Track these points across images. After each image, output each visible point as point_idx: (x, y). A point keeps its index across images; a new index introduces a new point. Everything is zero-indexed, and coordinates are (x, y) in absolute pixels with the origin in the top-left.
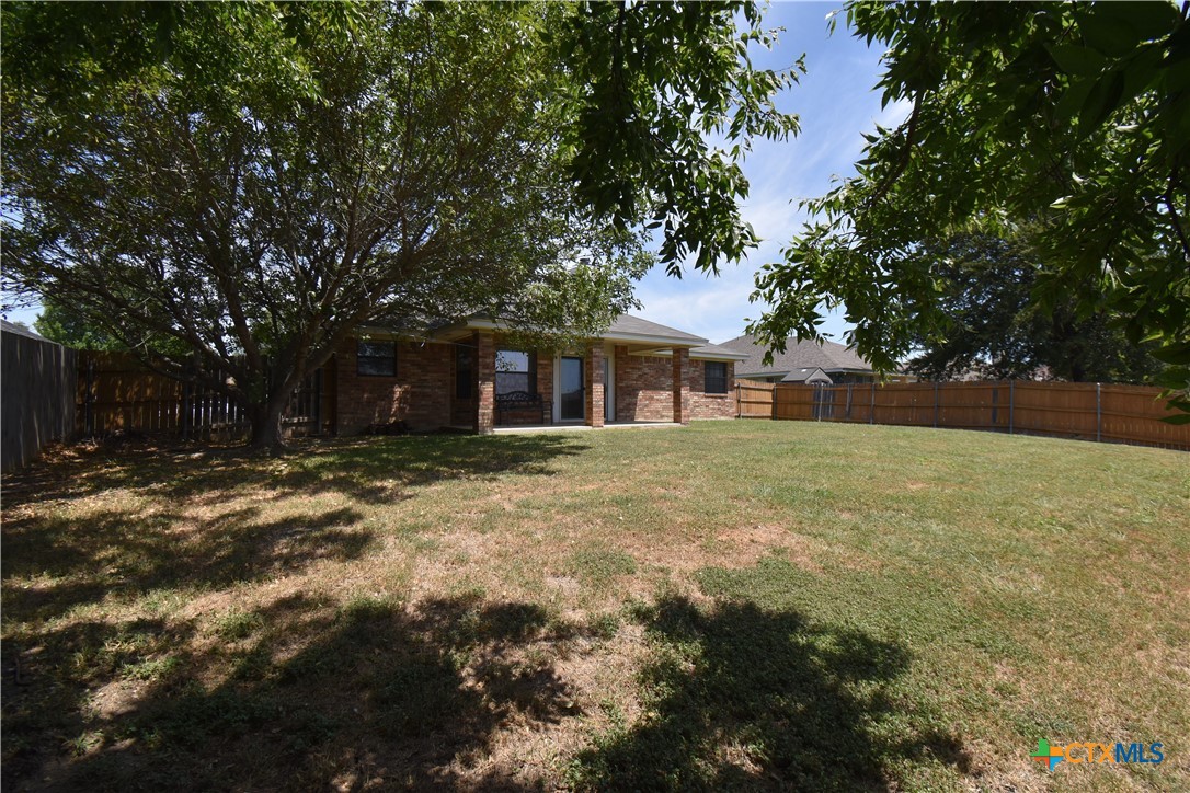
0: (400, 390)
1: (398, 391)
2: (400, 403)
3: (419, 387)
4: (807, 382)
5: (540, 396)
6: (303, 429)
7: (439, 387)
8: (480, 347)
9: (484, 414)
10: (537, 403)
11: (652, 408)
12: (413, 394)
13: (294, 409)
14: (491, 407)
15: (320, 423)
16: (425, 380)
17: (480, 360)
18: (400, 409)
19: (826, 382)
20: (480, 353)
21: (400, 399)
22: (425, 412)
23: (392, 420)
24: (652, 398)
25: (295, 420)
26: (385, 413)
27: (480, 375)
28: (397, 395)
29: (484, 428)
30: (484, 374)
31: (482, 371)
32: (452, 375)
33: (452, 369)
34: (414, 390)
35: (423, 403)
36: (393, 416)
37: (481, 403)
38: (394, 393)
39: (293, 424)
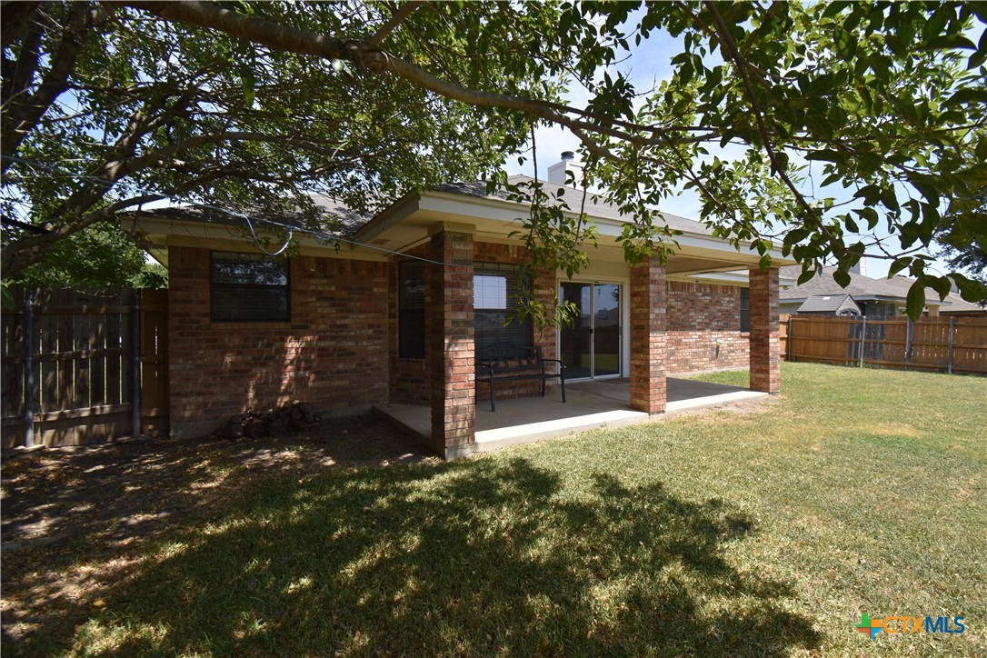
0: (296, 345)
1: (293, 347)
2: (298, 369)
3: (333, 338)
4: (837, 314)
5: (539, 348)
6: (102, 429)
7: (370, 338)
8: (448, 262)
9: (456, 410)
10: (534, 362)
11: (679, 356)
12: (322, 352)
13: (82, 391)
14: (472, 392)
15: (137, 415)
16: (345, 326)
17: (448, 292)
18: (299, 381)
19: (855, 313)
20: (448, 276)
21: (297, 362)
22: (345, 383)
23: (282, 401)
24: (679, 343)
25: (85, 412)
26: (268, 389)
27: (448, 324)
28: (291, 355)
29: (456, 441)
30: (455, 322)
31: (450, 316)
32: (392, 316)
33: (391, 306)
34: (323, 344)
35: (341, 366)
36: (286, 393)
37: (450, 387)
38: (285, 351)
39: (80, 420)
